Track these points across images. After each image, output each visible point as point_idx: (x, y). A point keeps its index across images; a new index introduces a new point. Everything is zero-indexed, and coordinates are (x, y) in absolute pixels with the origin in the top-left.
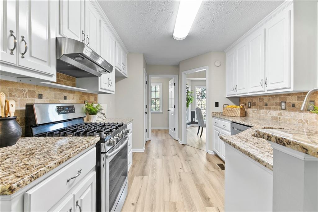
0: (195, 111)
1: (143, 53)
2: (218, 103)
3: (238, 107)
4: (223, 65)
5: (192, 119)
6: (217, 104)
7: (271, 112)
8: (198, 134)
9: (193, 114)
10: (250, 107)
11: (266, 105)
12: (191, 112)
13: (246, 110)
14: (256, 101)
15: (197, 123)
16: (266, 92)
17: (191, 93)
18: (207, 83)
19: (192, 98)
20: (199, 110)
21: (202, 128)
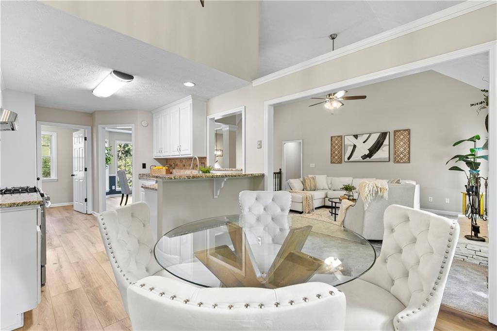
0: (116, 175)
1: (35, 95)
2: (145, 164)
3: (164, 168)
4: (150, 125)
5: (110, 187)
6: (144, 166)
7: (187, 171)
8: (121, 204)
9: (112, 180)
10: (174, 168)
11: (184, 166)
12: (110, 177)
13: (171, 170)
14: (178, 163)
15: (119, 192)
16: (181, 156)
17: (110, 150)
18: (133, 136)
19: (111, 158)
20: (122, 174)
21: (127, 196)
